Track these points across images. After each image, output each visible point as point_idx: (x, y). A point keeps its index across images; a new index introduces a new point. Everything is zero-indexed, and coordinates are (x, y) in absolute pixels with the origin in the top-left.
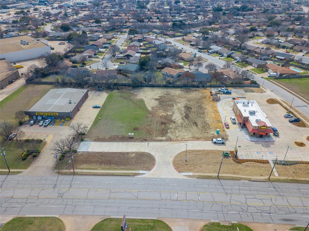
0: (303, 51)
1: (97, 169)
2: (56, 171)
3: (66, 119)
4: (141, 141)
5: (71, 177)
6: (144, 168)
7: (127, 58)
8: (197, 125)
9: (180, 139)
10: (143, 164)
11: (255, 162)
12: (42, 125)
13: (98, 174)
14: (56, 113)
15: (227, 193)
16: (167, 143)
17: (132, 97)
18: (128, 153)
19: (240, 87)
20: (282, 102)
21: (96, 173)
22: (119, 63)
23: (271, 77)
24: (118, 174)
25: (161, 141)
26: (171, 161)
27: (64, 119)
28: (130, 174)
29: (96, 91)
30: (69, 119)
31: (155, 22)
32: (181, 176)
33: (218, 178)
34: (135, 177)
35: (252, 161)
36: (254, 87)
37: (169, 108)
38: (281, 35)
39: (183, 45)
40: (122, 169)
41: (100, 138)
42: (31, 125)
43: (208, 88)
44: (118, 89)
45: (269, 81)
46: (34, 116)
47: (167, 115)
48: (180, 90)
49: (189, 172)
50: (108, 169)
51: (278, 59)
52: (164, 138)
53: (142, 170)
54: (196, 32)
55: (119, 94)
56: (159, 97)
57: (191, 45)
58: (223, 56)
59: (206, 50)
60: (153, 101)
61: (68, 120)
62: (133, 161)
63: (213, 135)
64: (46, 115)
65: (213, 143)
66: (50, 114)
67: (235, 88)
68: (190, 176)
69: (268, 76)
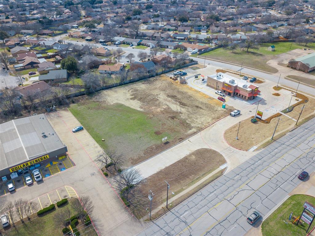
0: (186, 31)
1: (182, 190)
2: (141, 220)
3: (60, 158)
4: (180, 141)
5: (169, 213)
6: (220, 163)
7: (31, 66)
8: (201, 108)
9: (207, 124)
10: (214, 160)
11: (274, 117)
12: (33, 182)
13: (191, 193)
14: (45, 156)
15: (294, 148)
16: (203, 132)
17: (103, 105)
18: (186, 158)
19: (185, 67)
20: (227, 71)
21: (188, 193)
22: (28, 75)
23: (194, 54)
24: (208, 181)
25: (195, 133)
26: (229, 146)
27: (57, 159)
28: (218, 175)
29: (46, 113)
30: (64, 157)
31: (7, 22)
32: (252, 153)
33: (273, 140)
34: (224, 174)
35: (273, 118)
36: (194, 64)
37: (157, 102)
38: (154, 21)
39: (78, 41)
40: (204, 175)
41: (135, 158)
42: (13, 191)
43: (162, 75)
44: (73, 102)
45: (196, 57)
46: (2, 178)
47: (165, 109)
48: (141, 83)
49: (252, 147)
50: (193, 182)
51: (179, 39)
52: (194, 130)
53: (220, 165)
54: (73, 27)
55: (83, 107)
56: (132, 95)
57: (87, 40)
58: (133, 45)
59: (110, 43)
60: (131, 101)
61: (63, 160)
62: (203, 162)
63: (223, 111)
64: (29, 164)
65: (233, 116)
66: (36, 161)
67: (183, 68)
68: (257, 150)
69: (192, 54)
